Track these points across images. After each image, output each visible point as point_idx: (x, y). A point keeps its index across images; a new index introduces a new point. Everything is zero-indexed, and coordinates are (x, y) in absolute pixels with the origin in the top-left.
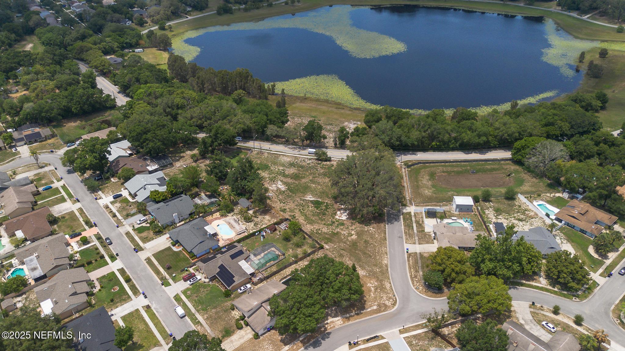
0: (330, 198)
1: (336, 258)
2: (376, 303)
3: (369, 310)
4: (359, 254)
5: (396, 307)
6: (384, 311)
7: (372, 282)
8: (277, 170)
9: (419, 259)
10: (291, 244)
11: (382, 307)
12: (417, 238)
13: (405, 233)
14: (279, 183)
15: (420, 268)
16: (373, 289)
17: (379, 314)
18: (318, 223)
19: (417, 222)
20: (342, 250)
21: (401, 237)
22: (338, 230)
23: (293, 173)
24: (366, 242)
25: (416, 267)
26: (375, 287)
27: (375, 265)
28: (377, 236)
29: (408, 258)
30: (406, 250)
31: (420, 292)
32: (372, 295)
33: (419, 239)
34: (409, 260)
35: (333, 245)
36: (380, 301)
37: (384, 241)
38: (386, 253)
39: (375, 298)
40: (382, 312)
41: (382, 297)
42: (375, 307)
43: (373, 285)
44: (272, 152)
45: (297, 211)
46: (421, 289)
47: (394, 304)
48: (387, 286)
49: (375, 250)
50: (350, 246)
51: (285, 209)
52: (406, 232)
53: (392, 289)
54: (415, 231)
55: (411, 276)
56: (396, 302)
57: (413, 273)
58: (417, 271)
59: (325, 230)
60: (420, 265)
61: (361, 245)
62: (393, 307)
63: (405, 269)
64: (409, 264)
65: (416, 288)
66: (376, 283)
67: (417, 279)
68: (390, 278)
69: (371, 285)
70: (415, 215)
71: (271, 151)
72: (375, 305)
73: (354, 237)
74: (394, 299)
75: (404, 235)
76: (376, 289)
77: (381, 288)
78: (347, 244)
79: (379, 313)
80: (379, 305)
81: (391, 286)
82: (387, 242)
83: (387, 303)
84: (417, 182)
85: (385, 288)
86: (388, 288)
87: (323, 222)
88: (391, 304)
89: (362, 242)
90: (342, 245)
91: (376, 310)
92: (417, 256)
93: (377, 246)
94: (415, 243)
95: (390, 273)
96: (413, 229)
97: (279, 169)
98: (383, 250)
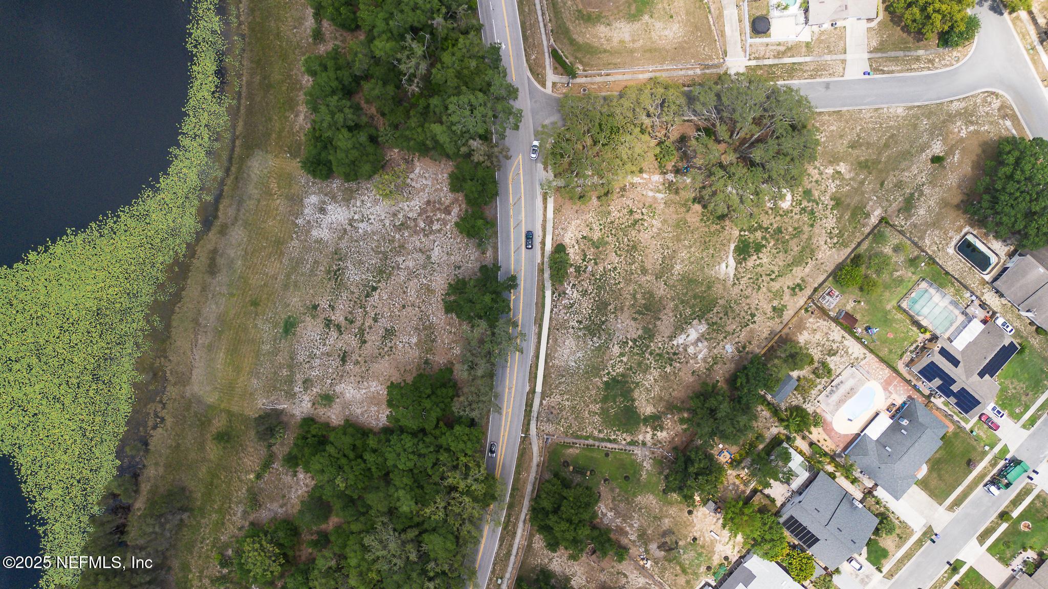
0: (723, 228)
1: (904, 194)
2: (1001, 121)
3: (1014, 132)
4: (889, 157)
5: (1001, 92)
6: (1013, 110)
7: (956, 130)
8: (625, 359)
9: (884, 55)
10: (878, 276)
11: (1005, 112)
12: (828, 57)
13: (812, 77)
14: (680, 340)
15: (907, 53)
16: (972, 128)
17: (1020, 117)
18: (810, 238)
19: (779, 55)
20: (882, 184)
21: (827, 86)
22: (826, 199)
23: (635, 319)
24: (853, 145)
25: (907, 60)
26: (966, 125)
27: (915, 126)
28: (832, 128)
29: (883, 72)
30: (867, 76)
31: (966, 56)
32: (986, 128)
33: (830, 52)
34: (892, 72)
35: (871, 203)
36: (995, 116)
37: (842, 116)
38: (876, 110)
39: (991, 123)
40: (1014, 112)
41: (987, 113)
42: (1008, 123)
43: (964, 127)
44: (539, 388)
45: (776, 286)
46: (959, 54)
47: (997, 95)
48: (956, 106)
49: (874, 129)
50: (870, 173)
51: (774, 308)
52: (811, 75)
53: (964, 99)
54: (808, 59)
55: (929, 69)
56: (993, 93)
57: (922, 66)
58: (918, 59)
59: (830, 222)
60: (901, 53)
61: (863, 154)
62: (1002, 96)
63: (913, 78)
64: (899, 72)
65: (958, 61)
66: (958, 124)
67: (937, 60)
68: (938, 102)
69: (964, 131)
70: (755, 58)
71: (533, 391)
72: (1004, 124)
73: (842, 167)
74: (986, 94)
75: (818, 80)
76: (972, 123)
77: (968, 116)
78: (865, 179)
79: (1016, 116)
80: (1004, 117)
81: (959, 100)
82: (845, 109)
83: (996, 104)
84: (632, 51)
85: (966, 109)
86: (963, 105)
87: (806, 228)
88: (997, 99)
89: (856, 152)
90: (868, 187)
91: (1013, 122)
92: (879, 58)
93: (861, 125)
94: (844, 61)
95: (926, 103)
96: (800, 64)
97: (622, 355)
98: (869, 115)
